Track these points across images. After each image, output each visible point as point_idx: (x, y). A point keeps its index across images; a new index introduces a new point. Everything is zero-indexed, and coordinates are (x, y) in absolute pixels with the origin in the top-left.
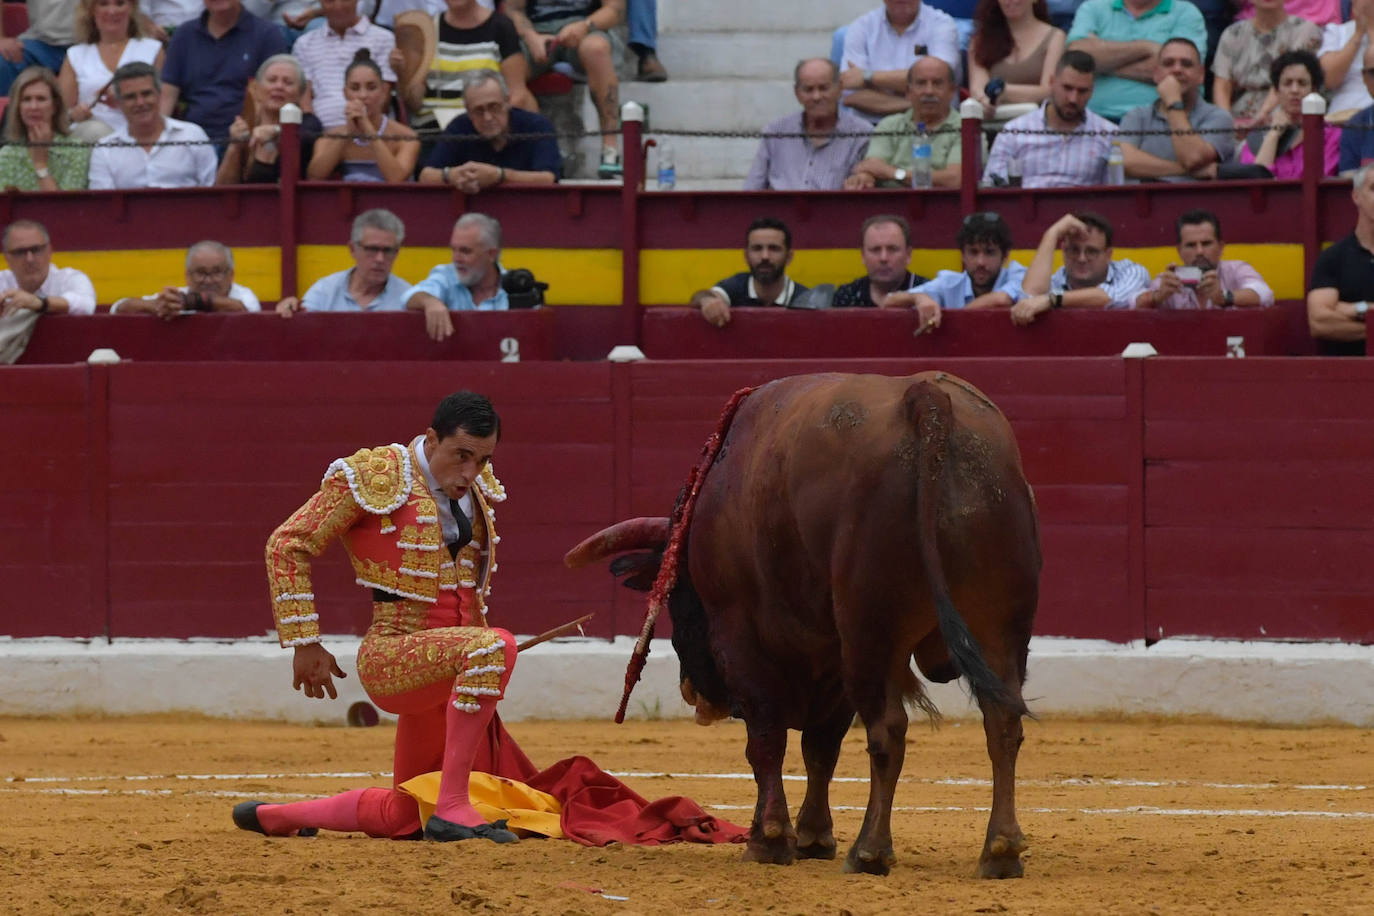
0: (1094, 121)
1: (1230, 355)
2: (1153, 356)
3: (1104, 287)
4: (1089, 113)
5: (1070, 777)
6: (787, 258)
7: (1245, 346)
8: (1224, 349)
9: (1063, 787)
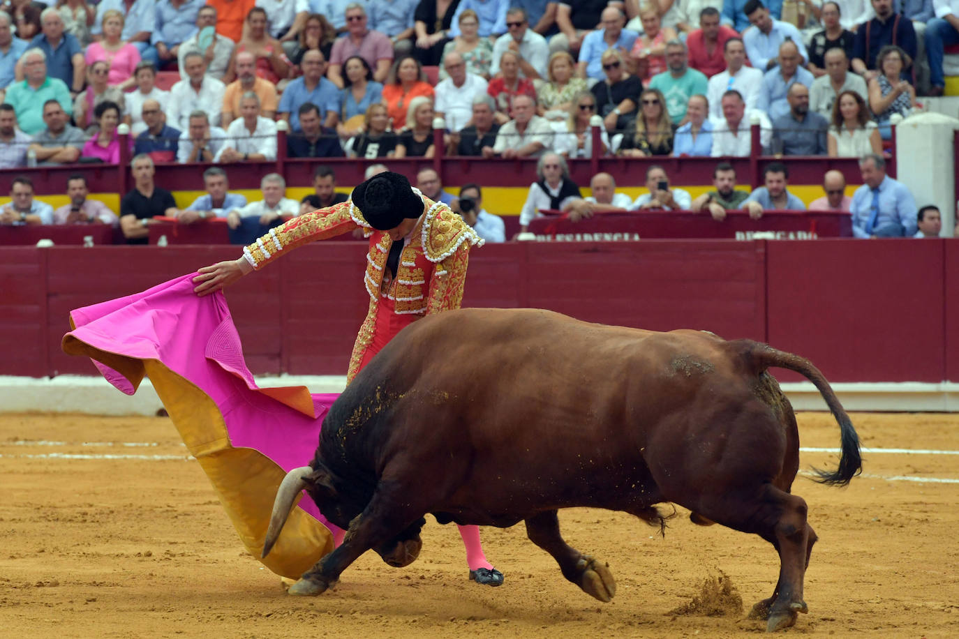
0: (20, 136)
1: (86, 246)
2: (52, 246)
4: (17, 132)
7: (95, 241)
8: (83, 242)
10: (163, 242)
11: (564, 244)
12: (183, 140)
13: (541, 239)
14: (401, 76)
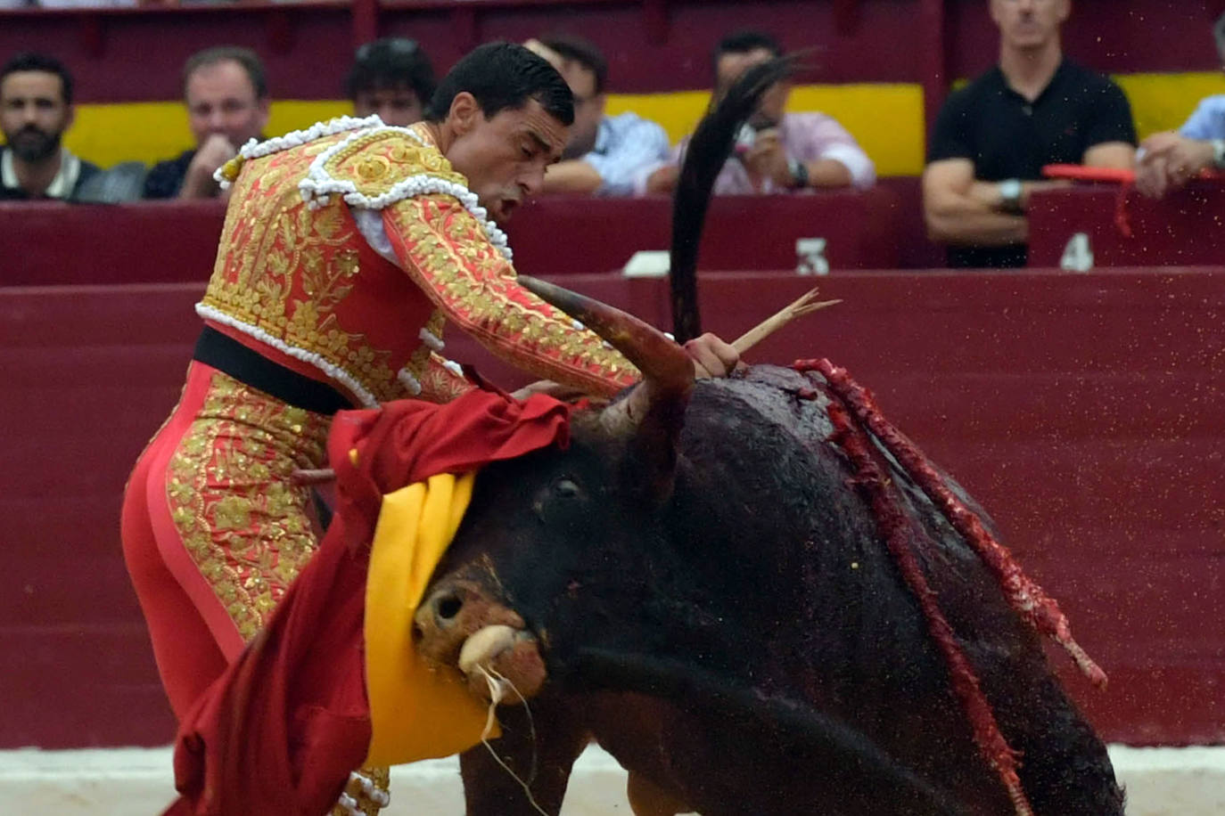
1: (803, 270)
3: (592, 159)
6: (67, 120)
7: (828, 254)
8: (794, 259)
10: (1079, 256)
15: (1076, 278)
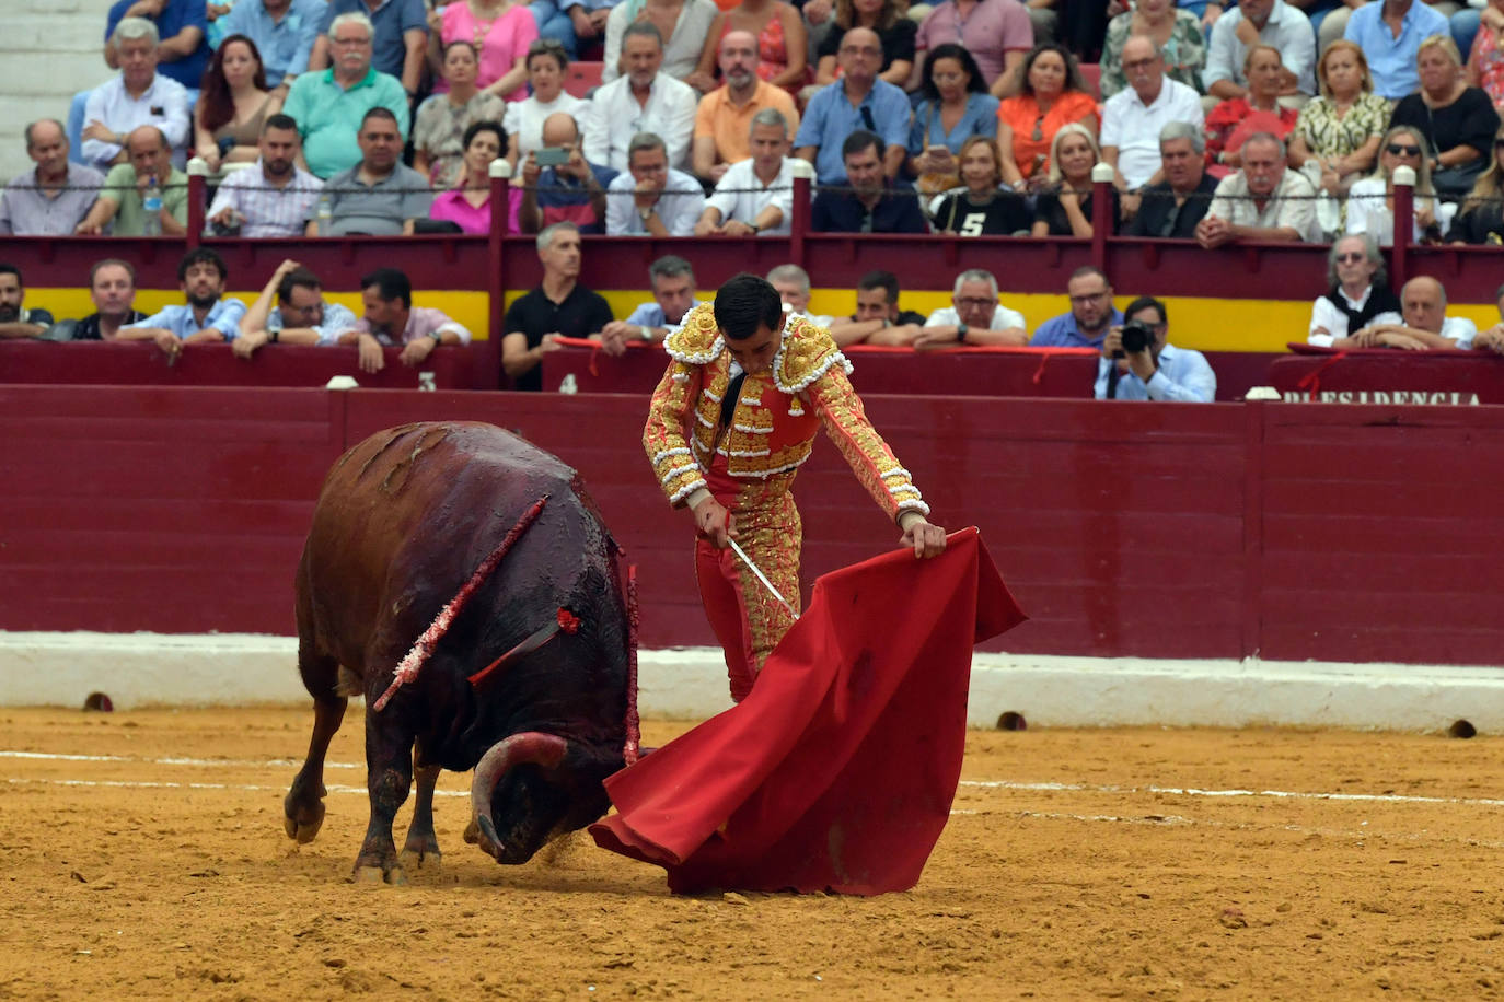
0: (304, 178)
1: (422, 389)
2: (354, 388)
5: (275, 758)
6: (22, 296)
7: (436, 380)
8: (417, 383)
9: (268, 768)
10: (569, 386)
11: (1336, 408)
12: (614, 192)
13: (1291, 398)
14: (1034, 81)
15: (567, 398)
